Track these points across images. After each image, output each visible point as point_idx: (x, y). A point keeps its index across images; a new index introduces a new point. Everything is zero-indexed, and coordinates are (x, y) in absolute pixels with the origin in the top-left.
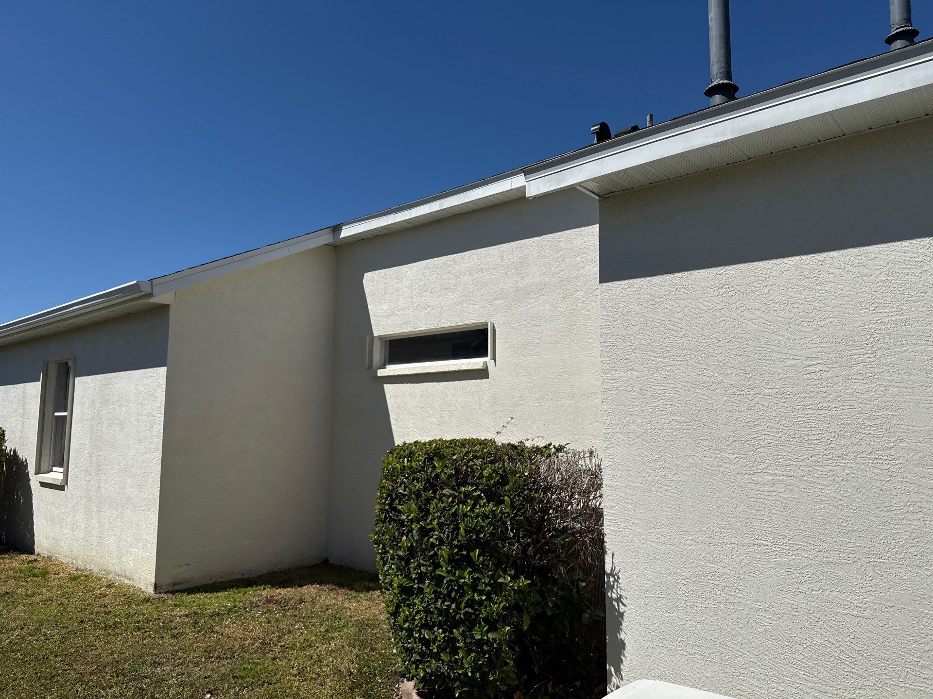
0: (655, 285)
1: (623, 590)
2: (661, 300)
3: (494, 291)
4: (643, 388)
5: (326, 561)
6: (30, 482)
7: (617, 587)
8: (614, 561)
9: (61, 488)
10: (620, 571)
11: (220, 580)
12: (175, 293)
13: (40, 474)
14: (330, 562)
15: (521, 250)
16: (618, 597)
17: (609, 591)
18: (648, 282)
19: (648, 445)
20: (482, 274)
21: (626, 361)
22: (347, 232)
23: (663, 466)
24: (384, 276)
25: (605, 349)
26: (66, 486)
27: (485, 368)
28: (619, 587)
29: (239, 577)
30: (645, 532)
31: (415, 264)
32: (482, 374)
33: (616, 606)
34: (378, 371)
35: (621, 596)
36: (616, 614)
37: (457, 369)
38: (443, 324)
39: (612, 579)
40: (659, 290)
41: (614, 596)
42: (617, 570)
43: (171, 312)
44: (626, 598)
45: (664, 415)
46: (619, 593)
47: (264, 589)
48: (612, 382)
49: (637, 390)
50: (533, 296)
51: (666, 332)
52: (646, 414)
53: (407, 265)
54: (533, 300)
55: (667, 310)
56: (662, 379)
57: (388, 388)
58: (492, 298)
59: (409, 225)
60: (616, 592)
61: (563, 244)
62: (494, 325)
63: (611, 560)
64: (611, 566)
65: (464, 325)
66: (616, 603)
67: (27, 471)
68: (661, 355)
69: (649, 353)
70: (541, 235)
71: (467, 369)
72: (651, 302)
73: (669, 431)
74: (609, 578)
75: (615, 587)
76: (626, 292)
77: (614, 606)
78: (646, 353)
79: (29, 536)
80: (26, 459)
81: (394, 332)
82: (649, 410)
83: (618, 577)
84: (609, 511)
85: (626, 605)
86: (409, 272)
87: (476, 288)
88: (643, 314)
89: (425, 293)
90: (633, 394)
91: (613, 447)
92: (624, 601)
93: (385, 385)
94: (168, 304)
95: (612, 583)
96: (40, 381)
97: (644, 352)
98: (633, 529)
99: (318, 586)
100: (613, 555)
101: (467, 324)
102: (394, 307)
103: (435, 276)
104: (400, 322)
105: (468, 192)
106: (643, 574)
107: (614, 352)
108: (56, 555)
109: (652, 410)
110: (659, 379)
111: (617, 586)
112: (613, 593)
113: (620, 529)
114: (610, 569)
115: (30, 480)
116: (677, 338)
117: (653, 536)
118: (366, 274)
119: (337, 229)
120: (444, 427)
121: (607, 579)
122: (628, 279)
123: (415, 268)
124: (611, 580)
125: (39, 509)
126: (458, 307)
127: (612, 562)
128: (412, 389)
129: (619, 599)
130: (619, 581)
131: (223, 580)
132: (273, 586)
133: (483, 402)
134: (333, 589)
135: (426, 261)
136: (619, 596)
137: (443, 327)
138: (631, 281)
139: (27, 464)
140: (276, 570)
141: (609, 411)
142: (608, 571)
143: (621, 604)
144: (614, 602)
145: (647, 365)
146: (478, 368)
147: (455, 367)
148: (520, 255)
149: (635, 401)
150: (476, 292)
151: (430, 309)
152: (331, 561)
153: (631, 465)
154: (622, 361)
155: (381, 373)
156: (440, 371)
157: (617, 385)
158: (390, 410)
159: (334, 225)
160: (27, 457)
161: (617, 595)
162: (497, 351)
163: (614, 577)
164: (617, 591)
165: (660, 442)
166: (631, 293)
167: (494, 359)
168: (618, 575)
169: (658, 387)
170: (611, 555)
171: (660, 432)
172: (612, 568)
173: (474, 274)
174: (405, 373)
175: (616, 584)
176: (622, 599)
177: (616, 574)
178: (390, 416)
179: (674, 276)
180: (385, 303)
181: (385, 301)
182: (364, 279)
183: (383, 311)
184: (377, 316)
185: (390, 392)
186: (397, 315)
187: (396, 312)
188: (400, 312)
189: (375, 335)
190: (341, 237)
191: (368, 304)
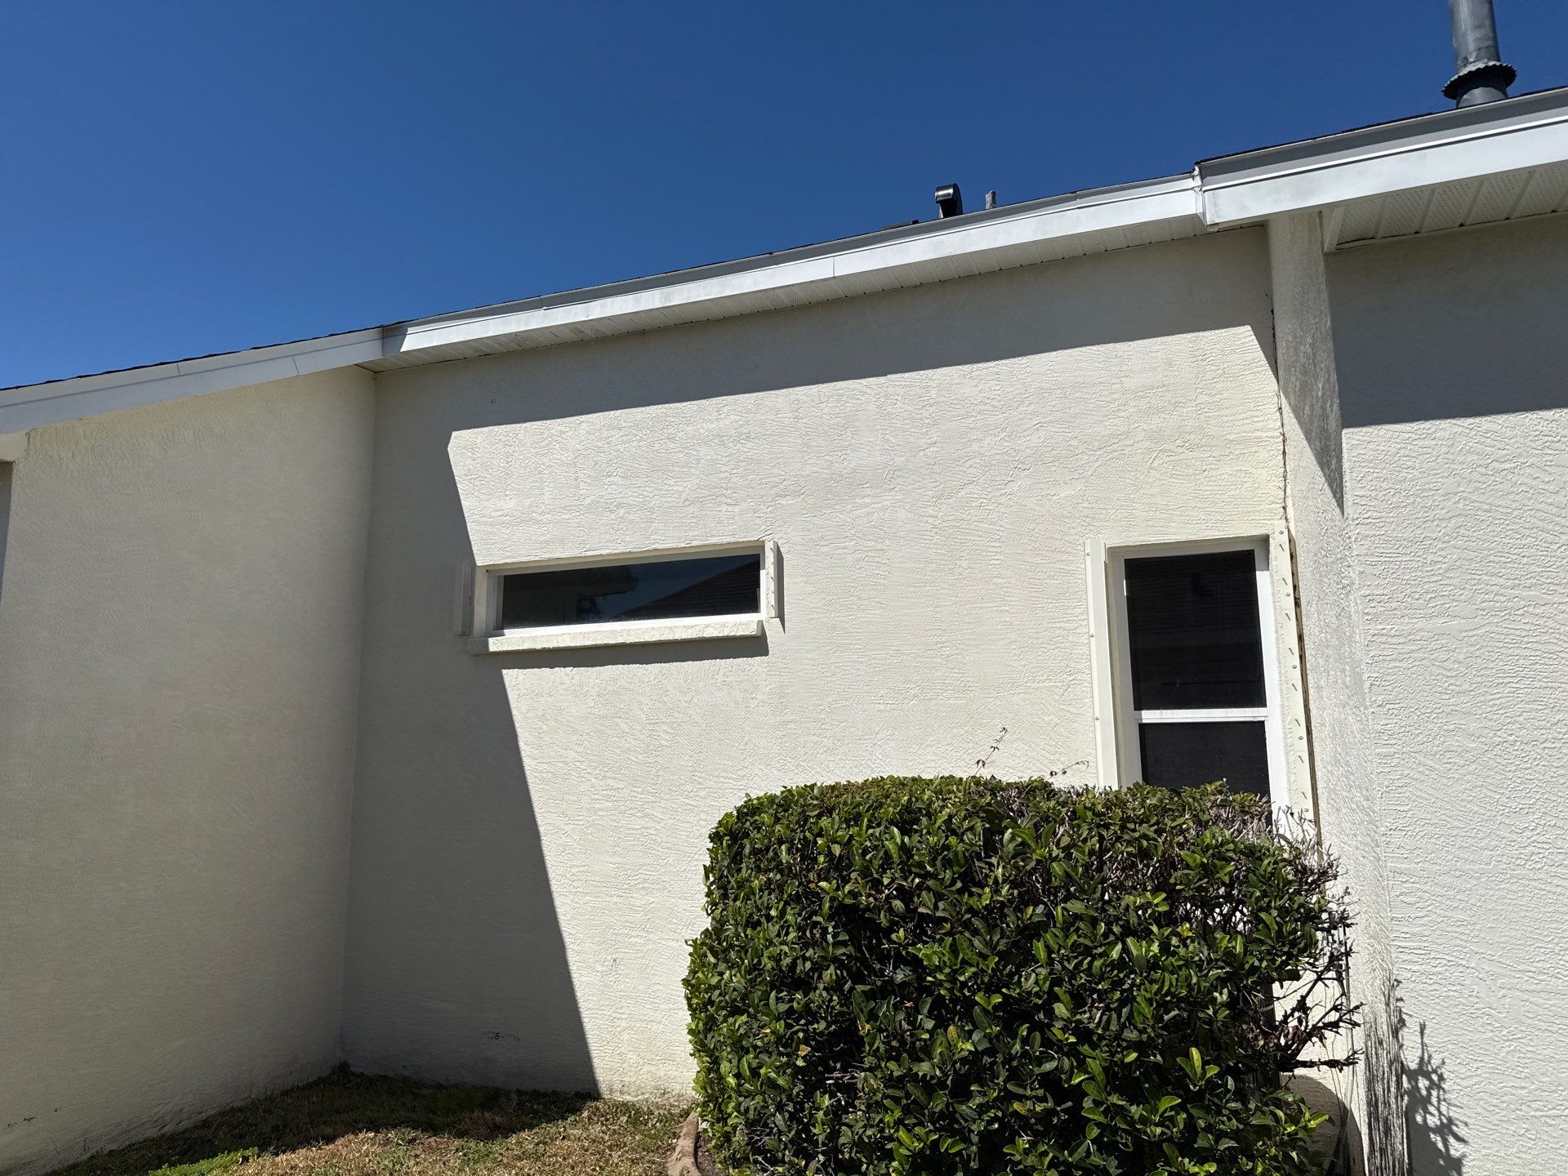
0: (1488, 435)
1: (1455, 1106)
2: (1507, 466)
3: (777, 480)
4: (1478, 653)
5: (343, 1069)
7: (1439, 1101)
8: (1426, 1040)
10: (1443, 1063)
11: (109, 1148)
12: (28, 435)
14: (352, 1069)
15: (839, 400)
16: (1442, 1122)
17: (1417, 1111)
18: (1471, 427)
19: (1498, 777)
20: (750, 445)
21: (1429, 596)
22: (416, 340)
23: (1543, 822)
24: (503, 439)
25: (1369, 570)
27: (759, 634)
28: (1445, 1100)
29: (152, 1133)
30: (1504, 971)
31: (584, 418)
32: (755, 645)
33: (1440, 1145)
34: (491, 640)
35: (1450, 1120)
36: (1442, 1162)
37: (694, 636)
38: (653, 544)
39: (1423, 1083)
40: (1499, 445)
41: (1432, 1121)
42: (1435, 1062)
43: (15, 480)
44: (1466, 1124)
45: (1537, 710)
46: (1445, 1113)
47: (246, 1159)
48: (1394, 640)
49: (1461, 657)
50: (868, 492)
51: (1528, 532)
52: (1490, 709)
53: (563, 420)
54: (867, 500)
55: (1524, 488)
56: (1525, 633)
57: (510, 676)
58: (773, 492)
59: (572, 337)
60: (1436, 1113)
61: (933, 394)
62: (778, 547)
63: (1420, 1041)
64: (1419, 1053)
65: (707, 545)
66: (1439, 1138)
68: (1517, 582)
69: (1487, 578)
70: (885, 374)
71: (720, 635)
72: (1482, 470)
73: (1553, 746)
74: (1416, 1081)
75: (1434, 1100)
76: (1416, 448)
77: (1434, 1144)
78: (1478, 577)
81: (532, 558)
82: (1498, 702)
83: (1441, 1078)
84: (1405, 930)
85: (1466, 1139)
86: (569, 434)
87: (734, 471)
88: (1465, 495)
89: (608, 479)
90: (1451, 666)
91: (1406, 785)
92: (1461, 1131)
93: (504, 672)
94: (8, 459)
95: (1424, 1093)
97: (1474, 576)
98: (1473, 965)
99: (372, 1135)
100: (1423, 1028)
101: (714, 545)
102: (531, 506)
103: (635, 444)
104: (547, 538)
105: (730, 277)
106: (1507, 1065)
107: (1394, 576)
109: (1503, 700)
110: (1518, 632)
111: (1438, 1097)
112: (1428, 1116)
113: (1438, 969)
114: (1417, 1060)
116: (1555, 547)
117: (1526, 978)
118: (454, 434)
119: (392, 332)
120: (659, 759)
121: (1409, 1082)
122: (1418, 420)
123: (584, 425)
124: (1421, 1085)
126: (692, 509)
127: (1422, 1042)
128: (577, 677)
129: (1446, 1128)
130: (1443, 1086)
131: (114, 1147)
132: (263, 1148)
133: (753, 704)
134: (414, 1139)
135: (613, 412)
136: (1445, 1121)
137: (655, 550)
138: (1428, 424)
140: (238, 1104)
141: (1391, 706)
142: (1410, 1064)
143: (1451, 1140)
144: (1432, 1136)
145: (1483, 604)
146: (747, 633)
147: (690, 631)
148: (838, 411)
149: (1458, 683)
150: (734, 480)
151: (622, 511)
152: (356, 1068)
153: (1456, 824)
154: (1417, 596)
155: (495, 645)
156: (654, 639)
157: (1408, 648)
158: (517, 725)
159: (385, 324)
161: (1440, 1119)
162: (786, 599)
163: (1427, 1076)
164: (1438, 1109)
165: (1530, 771)
166: (1430, 450)
167: (781, 615)
168: (1439, 1072)
169: (1517, 652)
170: (1418, 1029)
171: (1528, 748)
172: (1422, 1059)
173: (730, 444)
174: (562, 645)
175: (1434, 1093)
176: (1454, 1128)
177: (1435, 1071)
178: (519, 738)
179: (1535, 416)
180: (506, 495)
181: (508, 493)
182: (450, 445)
183: (502, 513)
184: (485, 524)
185: (519, 686)
186: (538, 522)
187: (534, 515)
188: (546, 516)
189: (479, 565)
190: (402, 350)
191: (461, 498)
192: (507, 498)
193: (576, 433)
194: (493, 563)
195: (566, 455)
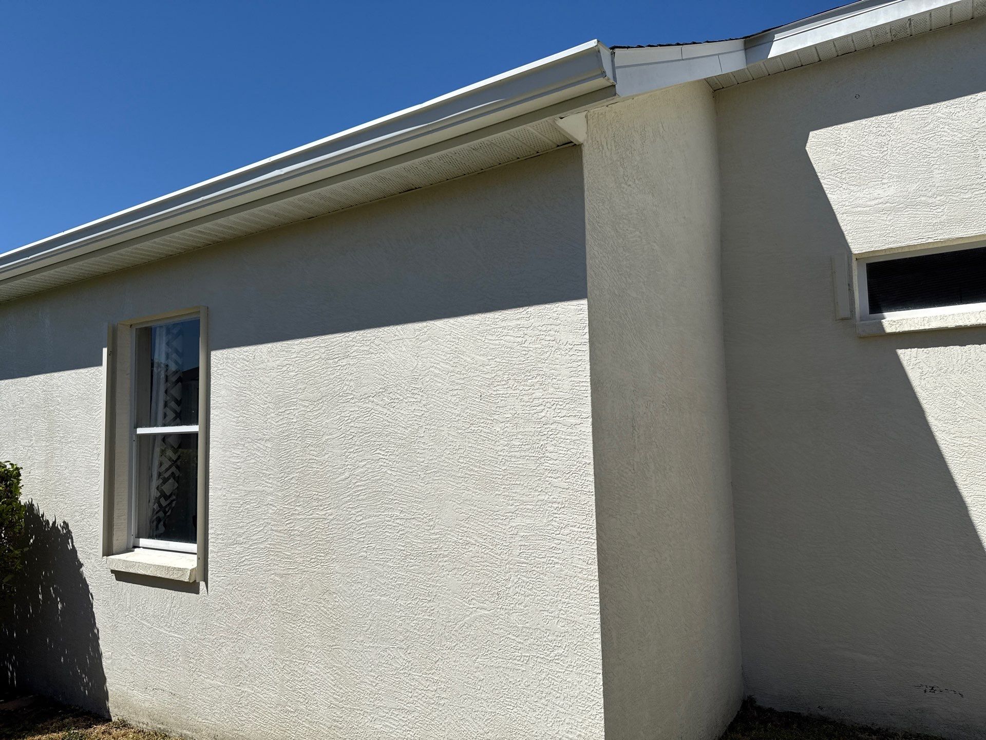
6: (83, 569)
9: (191, 587)
12: (586, 116)
13: (113, 555)
22: (784, 45)
26: (202, 584)
43: (585, 163)
57: (907, 356)
67: (70, 547)
79: (90, 680)
80: (64, 522)
81: (924, 241)
94: (580, 141)
96: (100, 364)
102: (917, 190)
108: (179, 731)
115: (81, 565)
119: (758, 40)
123: (980, 103)
125: (114, 628)
139: (69, 532)
158: (923, 402)
160: (67, 519)
178: (927, 414)
180: (883, 184)
181: (884, 181)
182: (808, 145)
183: (880, 201)
184: (860, 213)
185: (922, 365)
186: (927, 204)
187: (923, 199)
188: (938, 198)
189: (856, 252)
190: (769, 57)
191: (827, 192)
192: (885, 186)
193: (971, 112)
194: (873, 249)
195: (960, 135)
